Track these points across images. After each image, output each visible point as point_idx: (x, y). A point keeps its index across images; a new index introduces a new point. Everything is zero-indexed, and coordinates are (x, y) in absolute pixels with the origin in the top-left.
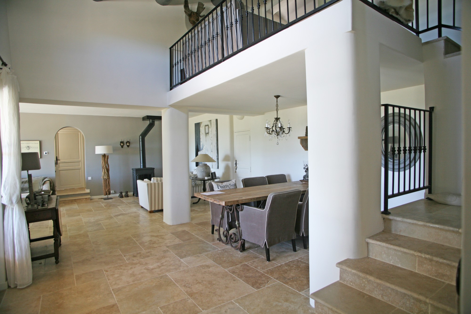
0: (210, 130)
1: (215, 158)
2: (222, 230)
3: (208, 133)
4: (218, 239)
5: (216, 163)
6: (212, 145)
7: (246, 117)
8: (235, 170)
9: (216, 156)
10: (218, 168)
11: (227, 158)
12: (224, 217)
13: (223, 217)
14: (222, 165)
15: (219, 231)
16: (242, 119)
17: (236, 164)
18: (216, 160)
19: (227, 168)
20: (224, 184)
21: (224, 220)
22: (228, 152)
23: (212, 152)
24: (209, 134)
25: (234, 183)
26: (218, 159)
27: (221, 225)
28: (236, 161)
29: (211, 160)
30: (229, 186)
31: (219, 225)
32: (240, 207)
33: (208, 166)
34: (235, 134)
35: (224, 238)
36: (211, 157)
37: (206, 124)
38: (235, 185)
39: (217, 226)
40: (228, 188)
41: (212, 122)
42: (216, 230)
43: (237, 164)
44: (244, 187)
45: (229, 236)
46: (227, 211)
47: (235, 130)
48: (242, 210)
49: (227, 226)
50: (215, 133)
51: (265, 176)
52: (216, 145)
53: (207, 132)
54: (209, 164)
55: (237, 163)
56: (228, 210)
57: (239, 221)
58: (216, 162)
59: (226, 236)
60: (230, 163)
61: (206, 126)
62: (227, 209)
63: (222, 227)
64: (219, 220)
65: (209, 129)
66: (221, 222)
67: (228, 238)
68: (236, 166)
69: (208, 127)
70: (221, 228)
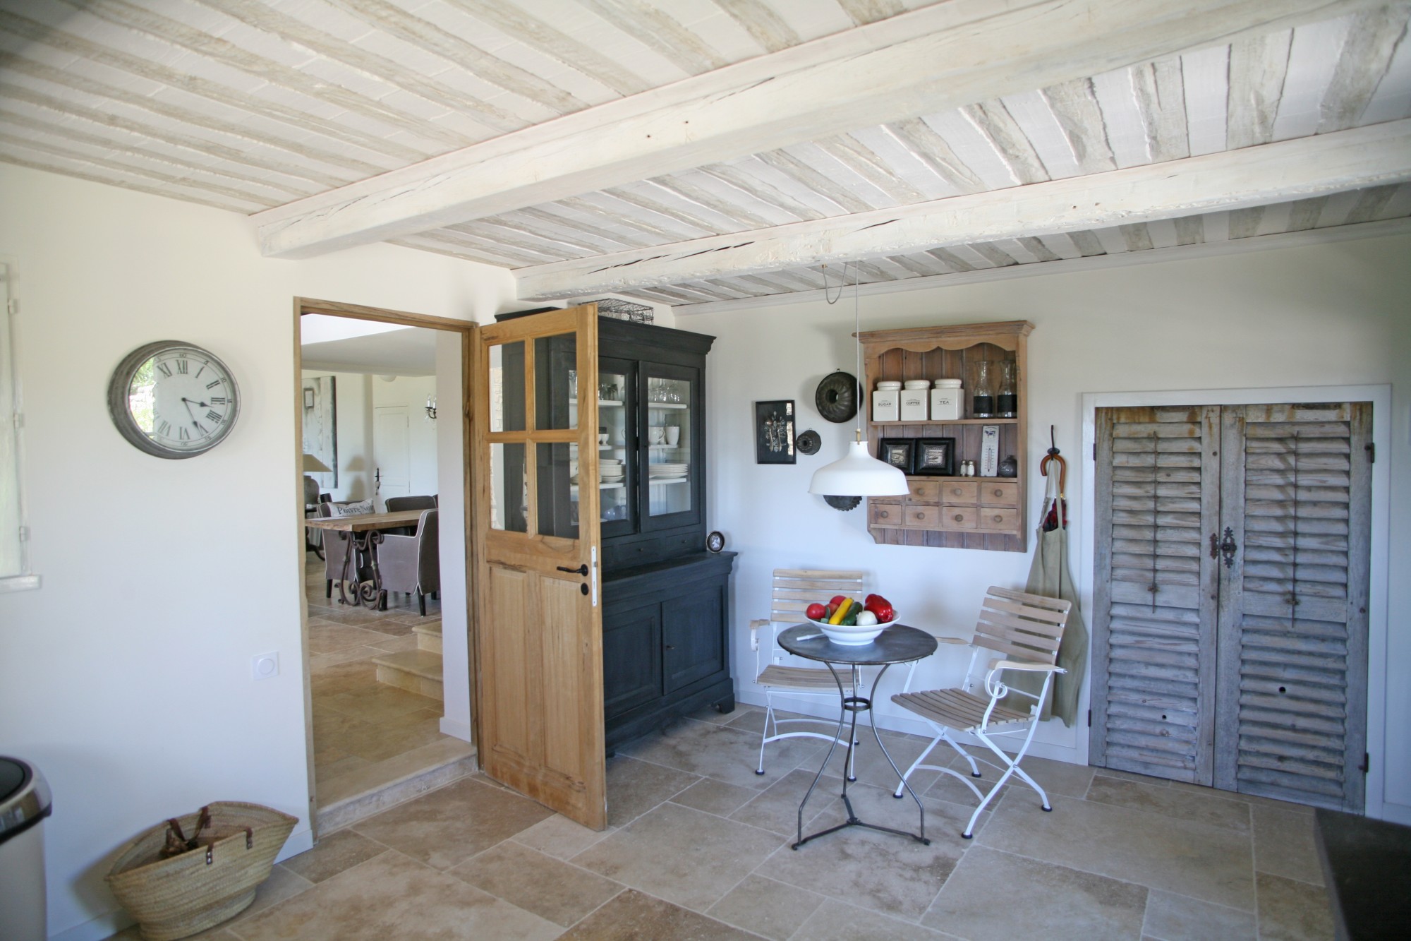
0: (317, 399)
1: (328, 463)
2: (346, 583)
3: (312, 407)
4: (339, 600)
5: (331, 474)
6: (321, 435)
7: (399, 378)
8: (375, 489)
9: (331, 460)
10: (336, 486)
11: (356, 464)
12: (351, 559)
13: (348, 561)
14: (345, 479)
15: (340, 586)
16: (392, 380)
17: (378, 476)
18: (331, 468)
19: (357, 486)
20: (351, 506)
21: (350, 566)
22: (361, 451)
23: (321, 450)
24: (315, 408)
25: (370, 504)
26: (336, 466)
27: (344, 576)
28: (378, 469)
29: (319, 467)
30: (361, 510)
31: (341, 577)
32: (379, 537)
33: (314, 481)
34: (376, 413)
35: (350, 597)
36: (321, 461)
37: (308, 386)
38: (372, 508)
39: (337, 578)
40: (358, 513)
41: (322, 381)
42: (336, 586)
43: (380, 478)
44: (388, 511)
45: (360, 589)
46: (356, 547)
47: (376, 402)
48: (381, 542)
49: (356, 575)
50: (329, 406)
51: (432, 495)
52: (330, 435)
53: (309, 403)
54: (315, 476)
55: (380, 475)
56: (358, 545)
57: (376, 560)
58: (330, 471)
59: (354, 592)
60: (363, 475)
61: (306, 389)
62: (356, 545)
63: (347, 579)
64: (341, 567)
65: (315, 397)
66: (344, 569)
67: (359, 592)
68: (378, 480)
69: (311, 392)
70: (345, 581)
